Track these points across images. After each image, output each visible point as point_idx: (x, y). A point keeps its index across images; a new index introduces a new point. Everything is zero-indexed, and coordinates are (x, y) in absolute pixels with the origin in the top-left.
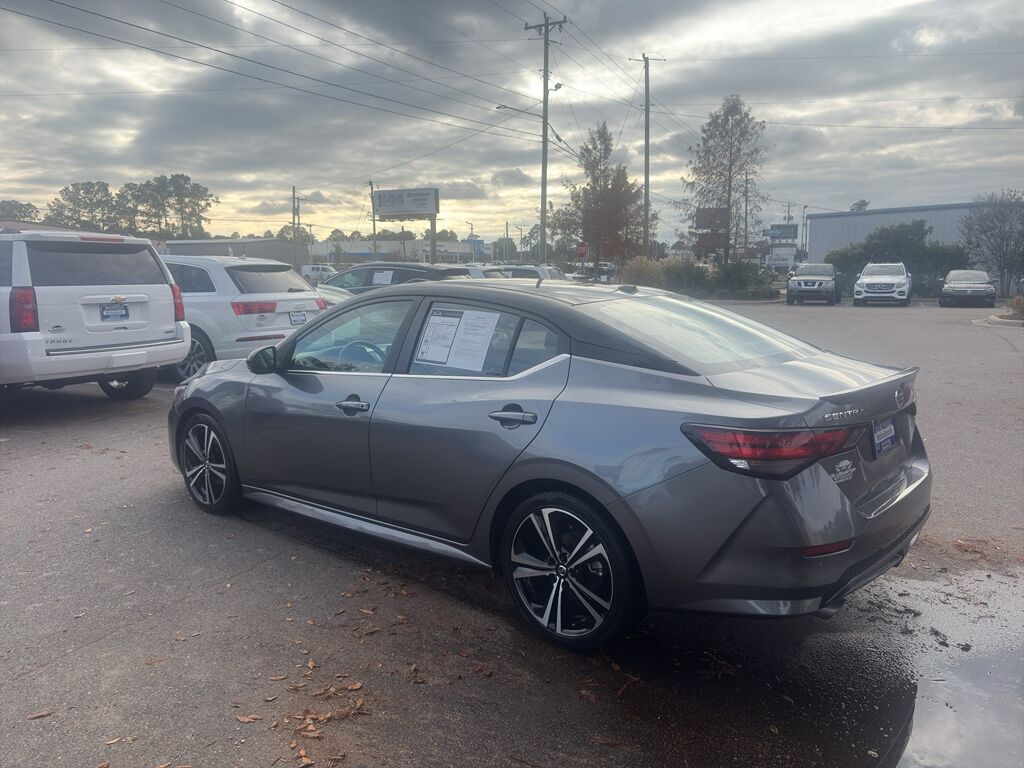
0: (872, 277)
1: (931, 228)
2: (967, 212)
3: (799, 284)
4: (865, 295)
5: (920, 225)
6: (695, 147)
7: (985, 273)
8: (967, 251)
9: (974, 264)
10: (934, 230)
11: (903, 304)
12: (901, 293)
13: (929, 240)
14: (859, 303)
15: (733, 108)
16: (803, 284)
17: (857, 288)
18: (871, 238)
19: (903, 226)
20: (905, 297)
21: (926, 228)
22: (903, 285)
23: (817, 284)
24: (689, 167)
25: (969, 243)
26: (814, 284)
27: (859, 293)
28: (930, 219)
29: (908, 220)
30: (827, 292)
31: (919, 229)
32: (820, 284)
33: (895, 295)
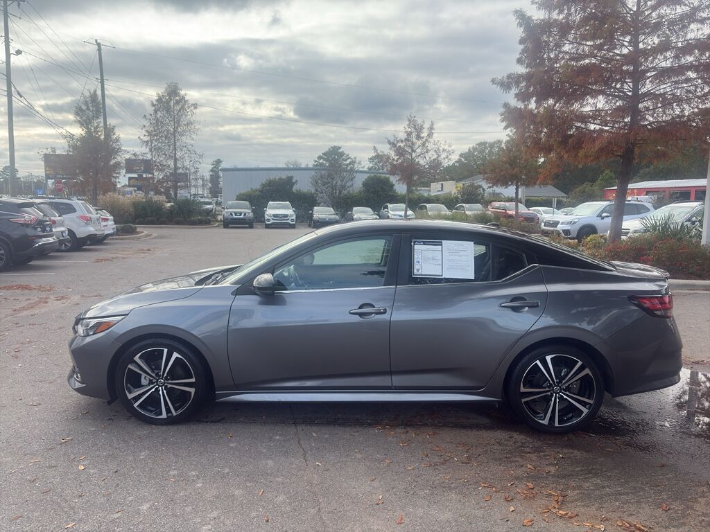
0: (274, 210)
1: (296, 181)
2: (313, 173)
3: (231, 214)
4: (272, 221)
5: (290, 178)
6: (149, 117)
7: (332, 209)
8: (315, 195)
9: (320, 203)
10: (299, 182)
11: (293, 227)
12: (292, 220)
13: (295, 188)
14: (268, 227)
15: (173, 91)
16: (234, 214)
17: (267, 217)
18: (263, 186)
19: (280, 179)
20: (294, 223)
21: (294, 181)
22: (292, 215)
23: (243, 215)
24: (144, 130)
25: (317, 190)
26: (241, 215)
27: (269, 220)
28: (296, 176)
29: (284, 175)
30: (249, 220)
31: (289, 182)
32: (245, 214)
33: (289, 221)
